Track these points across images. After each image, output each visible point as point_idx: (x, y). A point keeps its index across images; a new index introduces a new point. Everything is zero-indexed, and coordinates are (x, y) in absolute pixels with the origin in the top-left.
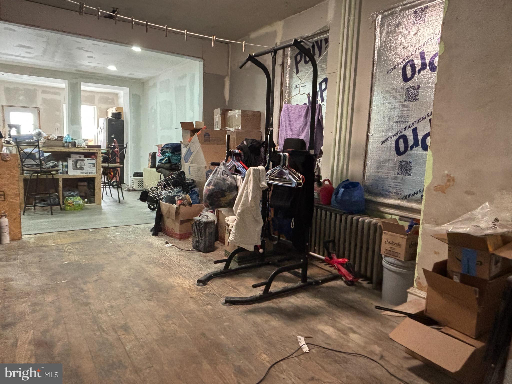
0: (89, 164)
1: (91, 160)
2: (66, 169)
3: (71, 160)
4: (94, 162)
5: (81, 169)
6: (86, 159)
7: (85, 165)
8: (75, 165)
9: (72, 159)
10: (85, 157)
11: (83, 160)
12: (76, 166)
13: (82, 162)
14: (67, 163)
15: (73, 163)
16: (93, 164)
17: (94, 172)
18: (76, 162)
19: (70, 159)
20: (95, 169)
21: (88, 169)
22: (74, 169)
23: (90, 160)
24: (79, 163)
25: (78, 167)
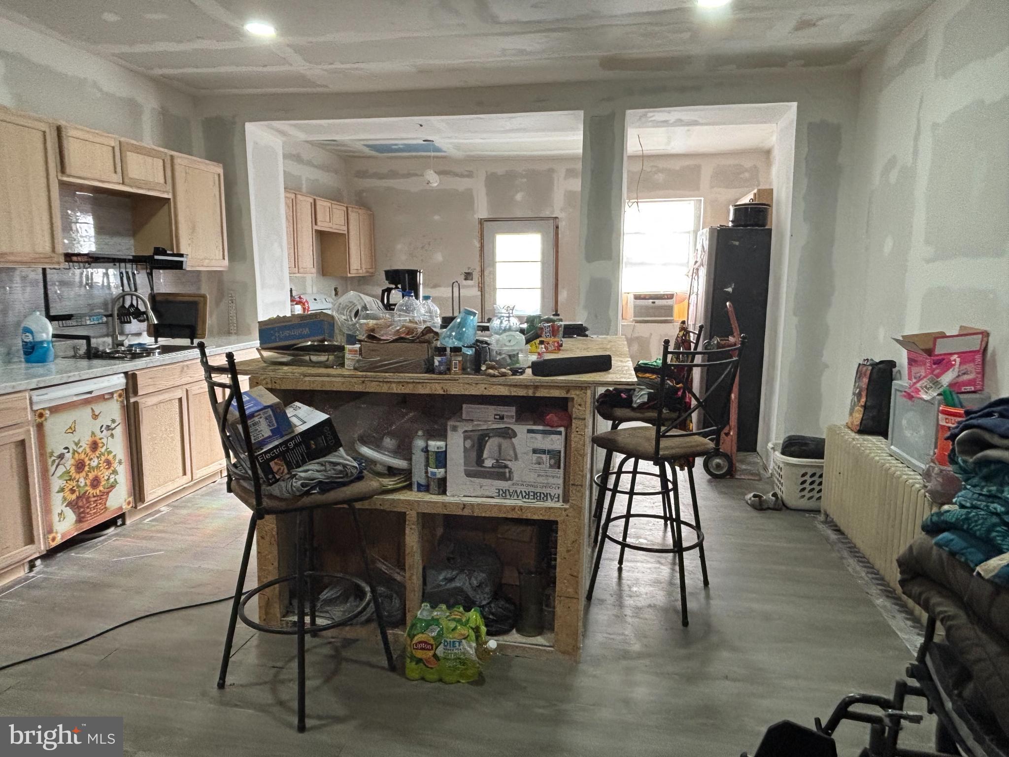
0: (535, 451)
1: (544, 432)
2: (440, 472)
3: (460, 431)
4: (556, 442)
5: (500, 472)
6: (521, 430)
7: (516, 458)
8: (474, 455)
9: (463, 427)
10: (520, 418)
11: (508, 434)
12: (480, 461)
13: (505, 443)
14: (441, 444)
15: (469, 443)
16: (554, 454)
17: (553, 492)
18: (479, 442)
19: (455, 429)
20: (561, 481)
21: (531, 477)
22: (469, 474)
23: (539, 436)
24: (492, 444)
25: (489, 463)
